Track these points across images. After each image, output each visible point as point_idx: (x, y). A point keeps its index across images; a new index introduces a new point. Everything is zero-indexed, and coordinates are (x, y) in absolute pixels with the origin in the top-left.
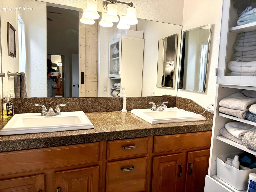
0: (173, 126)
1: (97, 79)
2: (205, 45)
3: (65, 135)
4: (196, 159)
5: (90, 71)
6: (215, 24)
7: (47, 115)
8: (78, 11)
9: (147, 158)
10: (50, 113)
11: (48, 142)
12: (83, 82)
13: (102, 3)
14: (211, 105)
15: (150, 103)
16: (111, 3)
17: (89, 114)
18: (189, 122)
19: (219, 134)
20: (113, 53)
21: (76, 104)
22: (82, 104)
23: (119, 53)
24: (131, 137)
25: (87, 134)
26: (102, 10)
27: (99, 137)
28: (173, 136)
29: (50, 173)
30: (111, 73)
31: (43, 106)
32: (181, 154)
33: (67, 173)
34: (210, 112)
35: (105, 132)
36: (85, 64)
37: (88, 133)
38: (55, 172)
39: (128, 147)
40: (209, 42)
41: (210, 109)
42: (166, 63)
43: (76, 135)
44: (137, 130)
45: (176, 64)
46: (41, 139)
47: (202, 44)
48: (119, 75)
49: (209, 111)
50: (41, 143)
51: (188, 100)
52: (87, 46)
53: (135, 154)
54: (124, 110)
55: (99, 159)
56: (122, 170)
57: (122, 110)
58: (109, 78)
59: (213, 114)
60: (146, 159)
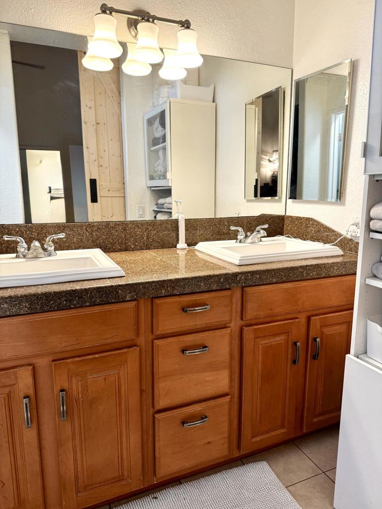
0: (280, 266)
1: (123, 191)
2: (337, 114)
3: (69, 289)
4: (325, 330)
5: (108, 177)
6: (357, 58)
7: (28, 257)
8: (77, 51)
9: (230, 329)
10: (34, 253)
11: (36, 301)
12: (94, 199)
13: (126, 23)
14: (353, 225)
15: (233, 228)
16: (144, 21)
17: (113, 254)
18: (310, 258)
19: (371, 275)
20: (154, 135)
21: (85, 235)
22: (96, 235)
23: (165, 134)
24: (198, 290)
25: (112, 286)
26: (127, 37)
27: (135, 292)
28: (280, 285)
29: (42, 363)
30: (152, 178)
31: (19, 239)
32: (297, 320)
33: (76, 361)
34: (351, 240)
35: (147, 281)
36: (97, 162)
37: (113, 284)
38: (53, 361)
39: (193, 309)
40: (347, 104)
41: (352, 233)
42: (262, 158)
43: (90, 288)
44: (210, 275)
45: (281, 159)
46: (20, 297)
47: (333, 113)
48: (168, 179)
49: (350, 237)
50: (20, 305)
51: (308, 219)
52: (98, 123)
53: (207, 322)
54: (182, 244)
55: (138, 334)
56: (183, 353)
57: (178, 245)
58: (147, 189)
59: (358, 243)
60: (229, 331)
